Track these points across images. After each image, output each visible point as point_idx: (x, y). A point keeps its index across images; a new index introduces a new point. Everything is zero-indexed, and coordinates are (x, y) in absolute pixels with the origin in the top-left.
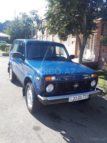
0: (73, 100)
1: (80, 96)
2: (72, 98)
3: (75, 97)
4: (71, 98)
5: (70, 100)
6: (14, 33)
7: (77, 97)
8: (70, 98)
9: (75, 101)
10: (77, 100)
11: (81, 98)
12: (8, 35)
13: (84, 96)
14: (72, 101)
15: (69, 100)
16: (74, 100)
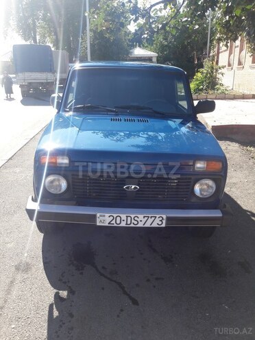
0: (109, 223)
1: (133, 216)
2: (105, 218)
3: (115, 215)
4: (104, 216)
5: (101, 221)
6: (166, 46)
7: (124, 217)
8: (101, 216)
9: (115, 225)
10: (123, 224)
11: (136, 223)
12: (152, 53)
13: (153, 219)
14: (107, 224)
15: (98, 220)
16: (114, 222)
